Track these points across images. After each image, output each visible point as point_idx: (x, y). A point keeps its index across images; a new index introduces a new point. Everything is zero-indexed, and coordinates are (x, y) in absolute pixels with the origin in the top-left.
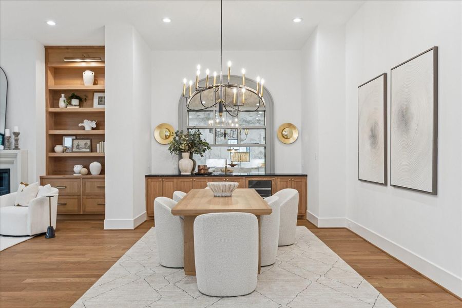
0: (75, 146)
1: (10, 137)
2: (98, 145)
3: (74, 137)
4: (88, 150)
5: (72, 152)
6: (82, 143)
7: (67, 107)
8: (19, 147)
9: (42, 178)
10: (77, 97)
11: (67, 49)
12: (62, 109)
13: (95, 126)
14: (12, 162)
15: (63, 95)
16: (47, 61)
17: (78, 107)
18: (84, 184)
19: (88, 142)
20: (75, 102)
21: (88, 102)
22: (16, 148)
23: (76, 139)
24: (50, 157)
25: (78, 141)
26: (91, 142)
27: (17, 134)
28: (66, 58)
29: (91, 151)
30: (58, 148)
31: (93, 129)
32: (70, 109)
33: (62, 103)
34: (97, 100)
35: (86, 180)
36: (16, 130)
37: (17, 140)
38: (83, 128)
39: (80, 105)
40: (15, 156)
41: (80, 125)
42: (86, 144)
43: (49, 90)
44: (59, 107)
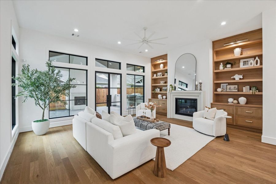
0: (228, 88)
1: (198, 85)
2: (244, 88)
3: (227, 84)
4: (237, 91)
5: (227, 92)
6: (232, 87)
7: (224, 69)
8: (202, 89)
9: (211, 104)
10: (229, 64)
11: (225, 39)
12: (221, 70)
13: (242, 77)
14: (198, 96)
15: (221, 63)
16: (213, 48)
17: (230, 68)
18: (237, 109)
19: (236, 86)
20: (229, 66)
21: (237, 65)
22: (201, 90)
23: (229, 85)
24: (215, 94)
25: (230, 86)
26: (238, 86)
27: (201, 83)
28: (225, 44)
29: (238, 91)
30: (219, 90)
31: (240, 79)
32: (226, 70)
33: (221, 67)
34: (243, 63)
35: (238, 107)
36: (201, 82)
37: (201, 86)
38: (234, 79)
39: (232, 67)
40: (200, 93)
41: (232, 77)
42: (235, 87)
43: (215, 62)
44: (219, 70)
